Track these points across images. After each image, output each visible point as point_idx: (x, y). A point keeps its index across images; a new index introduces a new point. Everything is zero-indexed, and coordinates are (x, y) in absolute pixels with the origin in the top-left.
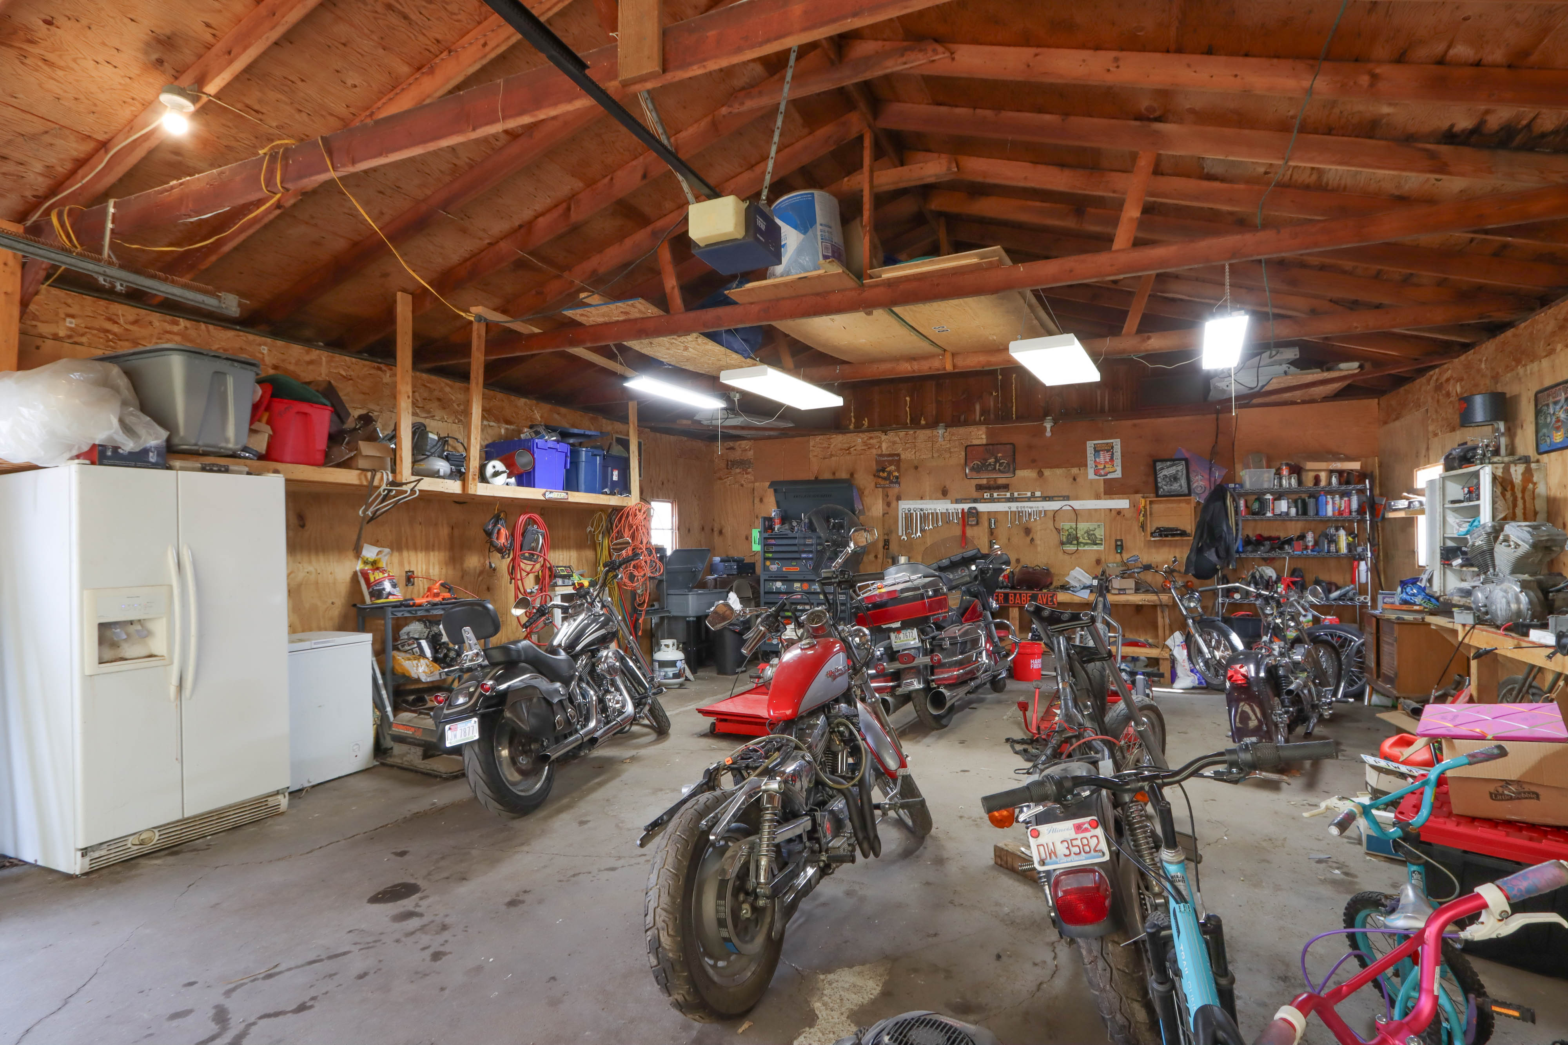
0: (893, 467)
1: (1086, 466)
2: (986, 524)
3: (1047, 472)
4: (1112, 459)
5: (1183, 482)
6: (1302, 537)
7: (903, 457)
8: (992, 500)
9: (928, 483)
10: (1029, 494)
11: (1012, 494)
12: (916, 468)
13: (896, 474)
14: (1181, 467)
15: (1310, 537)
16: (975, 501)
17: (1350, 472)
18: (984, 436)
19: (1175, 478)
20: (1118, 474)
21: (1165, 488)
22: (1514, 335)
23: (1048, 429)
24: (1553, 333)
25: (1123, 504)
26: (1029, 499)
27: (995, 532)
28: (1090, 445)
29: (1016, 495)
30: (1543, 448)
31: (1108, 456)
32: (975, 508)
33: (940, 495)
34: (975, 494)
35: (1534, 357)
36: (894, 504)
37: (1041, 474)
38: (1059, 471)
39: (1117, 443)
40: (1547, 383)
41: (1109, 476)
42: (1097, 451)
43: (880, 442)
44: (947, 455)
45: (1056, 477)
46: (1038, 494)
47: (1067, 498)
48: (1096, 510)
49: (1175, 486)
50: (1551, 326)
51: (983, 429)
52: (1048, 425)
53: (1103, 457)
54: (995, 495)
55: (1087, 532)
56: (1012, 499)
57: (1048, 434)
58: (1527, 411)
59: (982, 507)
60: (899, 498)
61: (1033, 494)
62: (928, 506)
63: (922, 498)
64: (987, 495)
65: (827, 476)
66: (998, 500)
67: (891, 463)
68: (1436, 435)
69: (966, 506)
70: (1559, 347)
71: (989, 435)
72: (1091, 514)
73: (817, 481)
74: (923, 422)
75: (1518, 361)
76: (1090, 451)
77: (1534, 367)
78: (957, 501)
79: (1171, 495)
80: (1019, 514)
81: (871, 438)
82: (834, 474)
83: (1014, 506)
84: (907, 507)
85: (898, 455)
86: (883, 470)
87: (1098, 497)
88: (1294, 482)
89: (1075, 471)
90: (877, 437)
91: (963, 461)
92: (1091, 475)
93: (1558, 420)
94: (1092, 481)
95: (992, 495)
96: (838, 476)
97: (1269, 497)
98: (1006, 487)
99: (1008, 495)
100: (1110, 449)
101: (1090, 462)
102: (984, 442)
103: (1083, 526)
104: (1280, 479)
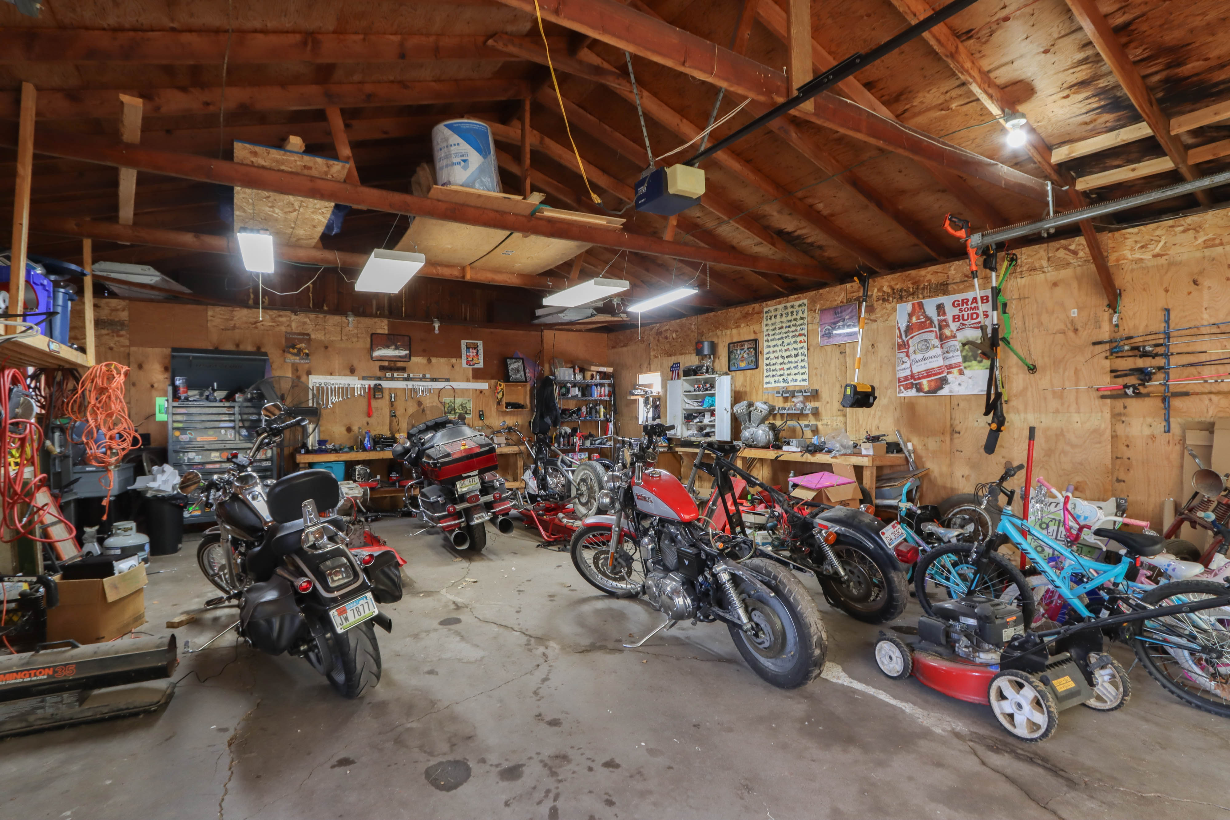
0: (303, 345)
1: (461, 357)
2: (387, 398)
3: (434, 360)
4: (477, 354)
5: (522, 373)
6: (579, 409)
7: (313, 336)
8: (392, 379)
9: (337, 362)
10: (421, 376)
11: (409, 375)
12: (326, 347)
13: (307, 351)
14: (520, 364)
15: (584, 409)
16: (379, 379)
17: (605, 373)
18: (386, 327)
19: (517, 370)
20: (481, 365)
21: (513, 376)
22: (715, 316)
23: (437, 328)
24: (739, 319)
25: (484, 386)
26: (421, 380)
27: (395, 404)
28: (464, 343)
29: (411, 375)
30: (732, 368)
31: (475, 352)
32: (380, 385)
33: (349, 373)
34: (379, 374)
35: (727, 328)
36: (303, 379)
37: (429, 361)
38: (442, 360)
39: (480, 344)
40: (735, 340)
41: (476, 366)
42: (468, 348)
43: (290, 321)
44: (355, 340)
45: (440, 364)
46: (428, 376)
47: (448, 380)
48: (467, 389)
49: (518, 376)
50: (738, 315)
51: (385, 322)
52: (437, 325)
53: (472, 353)
54: (395, 375)
55: (461, 405)
56: (408, 379)
57: (437, 331)
58: (723, 352)
59: (385, 384)
60: (309, 373)
61: (424, 376)
62: (338, 382)
63: (331, 374)
64: (389, 375)
65: (230, 347)
66: (397, 379)
67: (301, 341)
68: (656, 357)
69: (372, 383)
70: (742, 325)
71: (391, 326)
72: (464, 391)
73: (216, 350)
74: (325, 308)
75: (717, 328)
76: (463, 347)
77: (728, 332)
78: (364, 378)
79: (517, 381)
80: (413, 391)
81: (280, 316)
82: (238, 345)
83: (410, 384)
84: (318, 381)
85: (308, 335)
86: (293, 347)
87: (468, 381)
88: (581, 377)
89: (453, 360)
90: (286, 316)
91: (368, 346)
92: (465, 365)
93: (743, 357)
94: (465, 368)
95: (393, 375)
96: (242, 348)
97: (569, 385)
98: (403, 369)
99: (406, 375)
100: (476, 347)
101: (464, 356)
102: (386, 332)
103: (459, 401)
104: (575, 375)
